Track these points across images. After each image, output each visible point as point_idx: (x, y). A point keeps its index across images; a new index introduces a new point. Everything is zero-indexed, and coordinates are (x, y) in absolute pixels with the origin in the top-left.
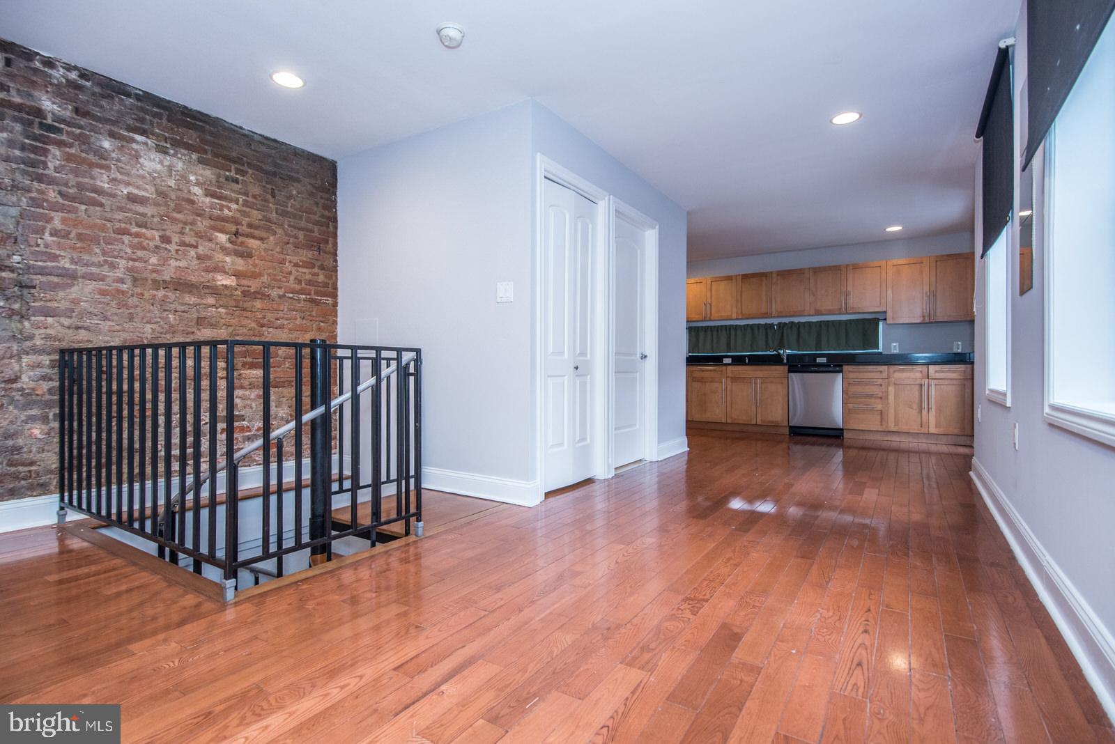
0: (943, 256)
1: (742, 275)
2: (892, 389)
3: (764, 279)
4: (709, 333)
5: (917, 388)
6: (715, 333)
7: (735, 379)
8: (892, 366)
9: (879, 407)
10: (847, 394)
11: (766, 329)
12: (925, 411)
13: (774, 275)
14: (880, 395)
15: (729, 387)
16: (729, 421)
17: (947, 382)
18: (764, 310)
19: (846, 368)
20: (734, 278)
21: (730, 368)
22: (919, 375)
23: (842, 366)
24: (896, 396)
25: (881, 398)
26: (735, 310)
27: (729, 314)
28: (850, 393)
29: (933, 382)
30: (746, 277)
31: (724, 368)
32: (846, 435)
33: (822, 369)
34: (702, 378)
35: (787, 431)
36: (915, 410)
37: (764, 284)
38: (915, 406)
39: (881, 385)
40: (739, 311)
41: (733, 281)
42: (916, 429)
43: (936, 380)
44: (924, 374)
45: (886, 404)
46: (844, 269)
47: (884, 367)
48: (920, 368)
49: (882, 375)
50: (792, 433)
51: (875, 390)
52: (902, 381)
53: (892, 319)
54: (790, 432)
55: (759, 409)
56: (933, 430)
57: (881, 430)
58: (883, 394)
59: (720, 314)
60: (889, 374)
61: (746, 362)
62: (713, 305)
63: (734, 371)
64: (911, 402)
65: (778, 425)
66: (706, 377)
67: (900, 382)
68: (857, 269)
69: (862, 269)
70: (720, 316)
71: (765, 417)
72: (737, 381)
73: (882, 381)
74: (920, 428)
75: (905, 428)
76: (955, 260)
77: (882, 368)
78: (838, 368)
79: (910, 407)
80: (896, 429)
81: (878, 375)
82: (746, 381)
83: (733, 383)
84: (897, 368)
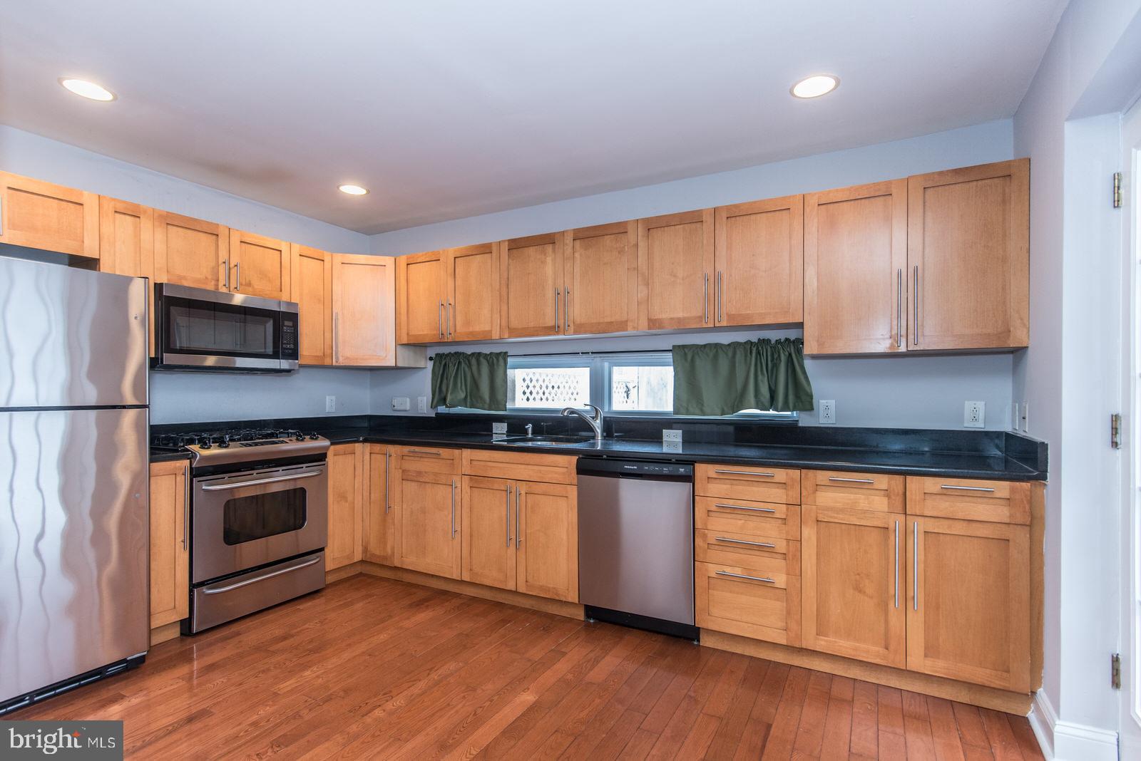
0: (941, 173)
1: (508, 241)
2: (809, 533)
3: (549, 248)
5: (874, 537)
7: (478, 480)
8: (811, 473)
9: (780, 579)
10: (705, 536)
12: (895, 606)
14: (782, 546)
15: (466, 497)
16: (466, 577)
17: (959, 528)
18: (550, 323)
19: (703, 470)
20: (494, 249)
21: (467, 453)
22: (879, 503)
23: (692, 463)
24: (820, 554)
25: (784, 556)
26: (496, 316)
27: (487, 328)
28: (712, 537)
29: (918, 526)
30: (516, 245)
32: (706, 641)
33: (647, 468)
34: (419, 473)
35: (580, 615)
36: (871, 597)
37: (549, 260)
38: (871, 588)
39: (784, 521)
40: (504, 323)
41: (494, 255)
42: (871, 651)
43: (927, 519)
44: (893, 498)
45: (796, 572)
46: (708, 219)
47: (791, 472)
48: (882, 481)
49: (787, 495)
50: (592, 621)
51: (770, 533)
52: (836, 515)
53: (816, 344)
54: (588, 616)
55: (522, 556)
56: (917, 661)
57: (784, 642)
58: (788, 545)
59: (471, 329)
60: (804, 494)
61: (528, 434)
62: (458, 308)
63: (474, 463)
64: (858, 574)
65: (557, 598)
66: (425, 472)
67: (831, 517)
68: (738, 218)
69: (747, 217)
70: (471, 333)
71: (533, 576)
72: (481, 486)
73: (787, 509)
74: (882, 650)
75: (844, 646)
76: (975, 183)
77: (787, 474)
78: (682, 470)
79: (858, 589)
80: (821, 644)
81: (776, 494)
82: (496, 486)
83: (474, 489)
84: (823, 476)
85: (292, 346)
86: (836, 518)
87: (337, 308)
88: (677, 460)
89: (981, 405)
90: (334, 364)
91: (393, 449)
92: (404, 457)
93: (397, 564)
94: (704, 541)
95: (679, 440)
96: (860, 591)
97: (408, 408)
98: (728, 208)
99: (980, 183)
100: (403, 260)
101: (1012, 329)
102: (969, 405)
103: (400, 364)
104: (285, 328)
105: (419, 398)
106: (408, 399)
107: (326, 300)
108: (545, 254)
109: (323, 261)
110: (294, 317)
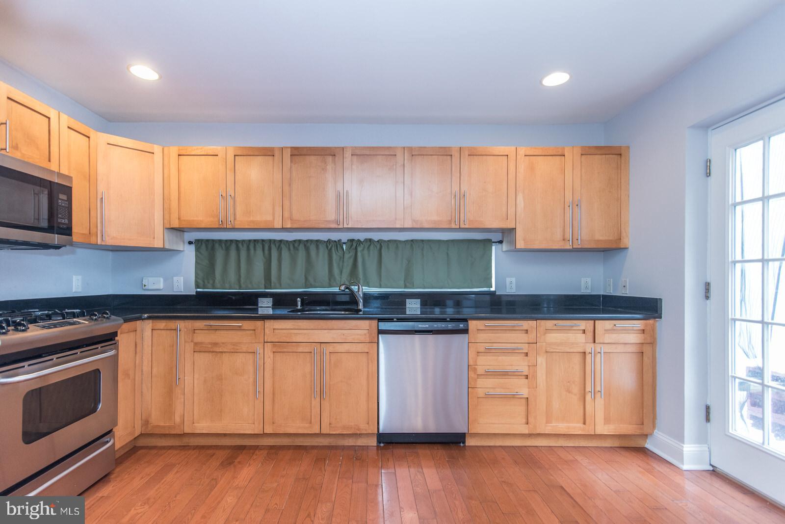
0: (590, 147)
1: (292, 148)
2: (541, 360)
3: (330, 159)
4: (233, 253)
5: (577, 359)
6: (243, 254)
7: (281, 346)
8: (543, 322)
9: (525, 392)
10: (475, 370)
11: (330, 251)
12: (589, 398)
13: (348, 154)
14: (525, 370)
15: (269, 362)
16: (269, 430)
17: (620, 349)
19: (473, 325)
20: (277, 153)
21: (269, 324)
22: (580, 338)
23: (465, 320)
24: (549, 372)
25: (527, 377)
27: (269, 218)
28: (480, 370)
29: (601, 349)
30: (297, 153)
31: (259, 323)
32: (470, 442)
33: (436, 326)
34: (215, 344)
35: (373, 442)
36: (577, 395)
37: (329, 168)
38: (576, 389)
39: (527, 354)
40: (286, 215)
41: (276, 157)
42: (576, 427)
43: (605, 345)
44: (588, 334)
45: (533, 387)
46: (456, 155)
47: (530, 322)
48: (582, 325)
49: (528, 337)
50: (382, 445)
51: (519, 364)
52: (557, 347)
53: (523, 242)
54: (379, 442)
55: (326, 405)
56: (602, 428)
57: (527, 432)
58: (529, 369)
59: (251, 219)
60: (538, 335)
61: (297, 306)
62: (238, 199)
63: (276, 331)
64: (569, 382)
65: (359, 432)
66: (223, 343)
67: (554, 349)
68: (475, 157)
69: (481, 157)
70: (253, 222)
71: (336, 419)
72: (285, 350)
73: (529, 347)
74: (582, 425)
75: (561, 427)
76: (604, 156)
77: (528, 324)
78: (461, 326)
79: (569, 391)
80: (548, 430)
81: (522, 337)
82: (300, 350)
83: (276, 353)
84: (550, 324)
85: (66, 221)
86: (557, 349)
87: (101, 188)
88: (450, 319)
89: (589, 280)
90: (99, 242)
91: (180, 324)
92: (196, 331)
93: (187, 430)
94: (475, 373)
95: (419, 306)
96: (569, 392)
97: (162, 287)
98: (470, 149)
99: (607, 156)
100: (174, 151)
101: (622, 238)
102: (583, 280)
103: (167, 246)
104: (60, 201)
105: (175, 279)
106: (162, 280)
107: (91, 178)
108: (326, 163)
109: (89, 137)
110: (68, 190)
